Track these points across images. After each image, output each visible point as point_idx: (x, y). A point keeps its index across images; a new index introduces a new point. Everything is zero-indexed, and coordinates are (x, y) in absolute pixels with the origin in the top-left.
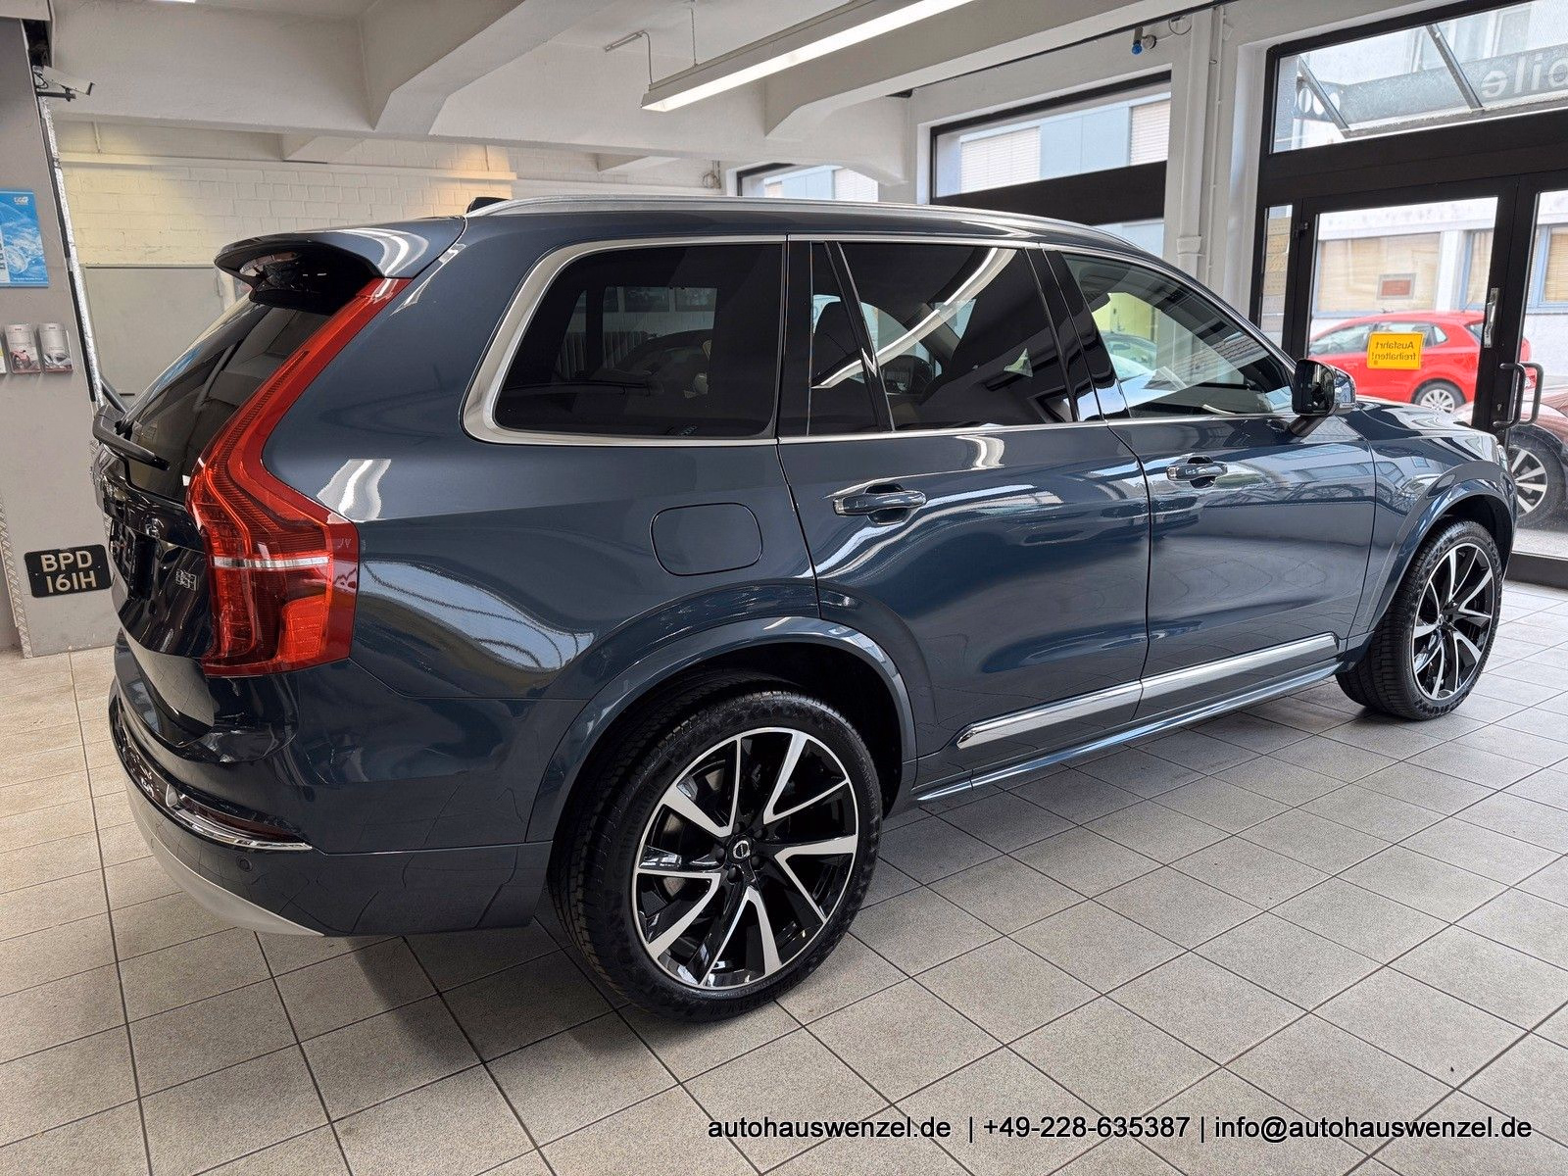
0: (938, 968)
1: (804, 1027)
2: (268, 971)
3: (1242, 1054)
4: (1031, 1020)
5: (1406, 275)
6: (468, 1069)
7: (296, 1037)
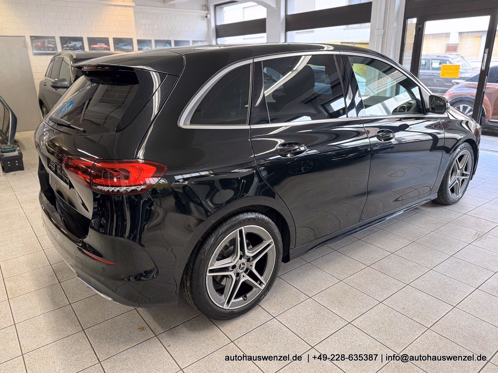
0: (319, 294)
1: (274, 317)
2: (68, 301)
4: (357, 313)
5: (456, 44)
6: (150, 338)
7: (82, 328)
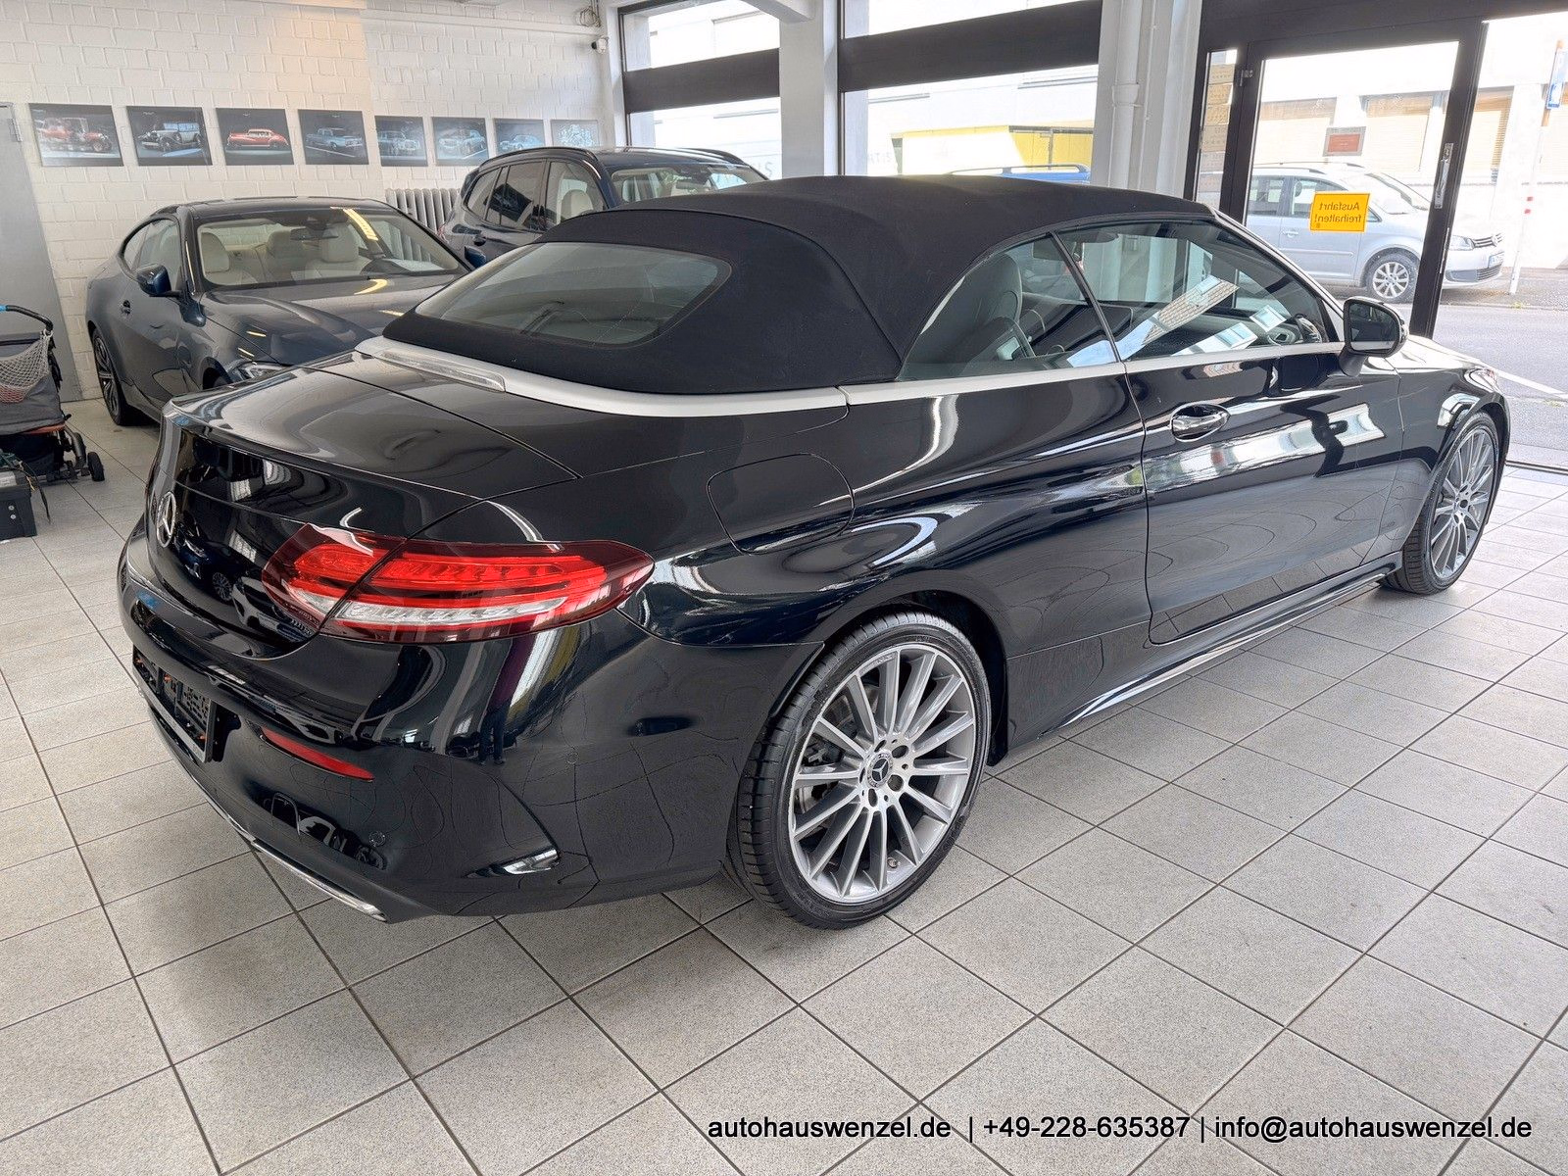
0: (942, 921)
2: (126, 968)
3: (1305, 1010)
4: (1060, 981)
5: (1355, 129)
6: (393, 1088)
7: (169, 1057)
